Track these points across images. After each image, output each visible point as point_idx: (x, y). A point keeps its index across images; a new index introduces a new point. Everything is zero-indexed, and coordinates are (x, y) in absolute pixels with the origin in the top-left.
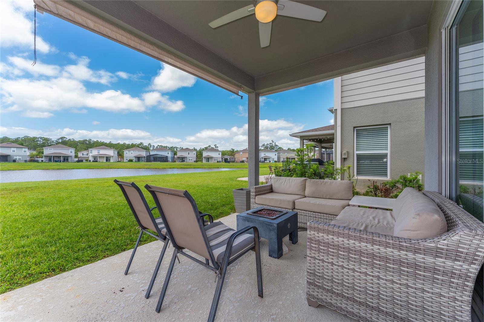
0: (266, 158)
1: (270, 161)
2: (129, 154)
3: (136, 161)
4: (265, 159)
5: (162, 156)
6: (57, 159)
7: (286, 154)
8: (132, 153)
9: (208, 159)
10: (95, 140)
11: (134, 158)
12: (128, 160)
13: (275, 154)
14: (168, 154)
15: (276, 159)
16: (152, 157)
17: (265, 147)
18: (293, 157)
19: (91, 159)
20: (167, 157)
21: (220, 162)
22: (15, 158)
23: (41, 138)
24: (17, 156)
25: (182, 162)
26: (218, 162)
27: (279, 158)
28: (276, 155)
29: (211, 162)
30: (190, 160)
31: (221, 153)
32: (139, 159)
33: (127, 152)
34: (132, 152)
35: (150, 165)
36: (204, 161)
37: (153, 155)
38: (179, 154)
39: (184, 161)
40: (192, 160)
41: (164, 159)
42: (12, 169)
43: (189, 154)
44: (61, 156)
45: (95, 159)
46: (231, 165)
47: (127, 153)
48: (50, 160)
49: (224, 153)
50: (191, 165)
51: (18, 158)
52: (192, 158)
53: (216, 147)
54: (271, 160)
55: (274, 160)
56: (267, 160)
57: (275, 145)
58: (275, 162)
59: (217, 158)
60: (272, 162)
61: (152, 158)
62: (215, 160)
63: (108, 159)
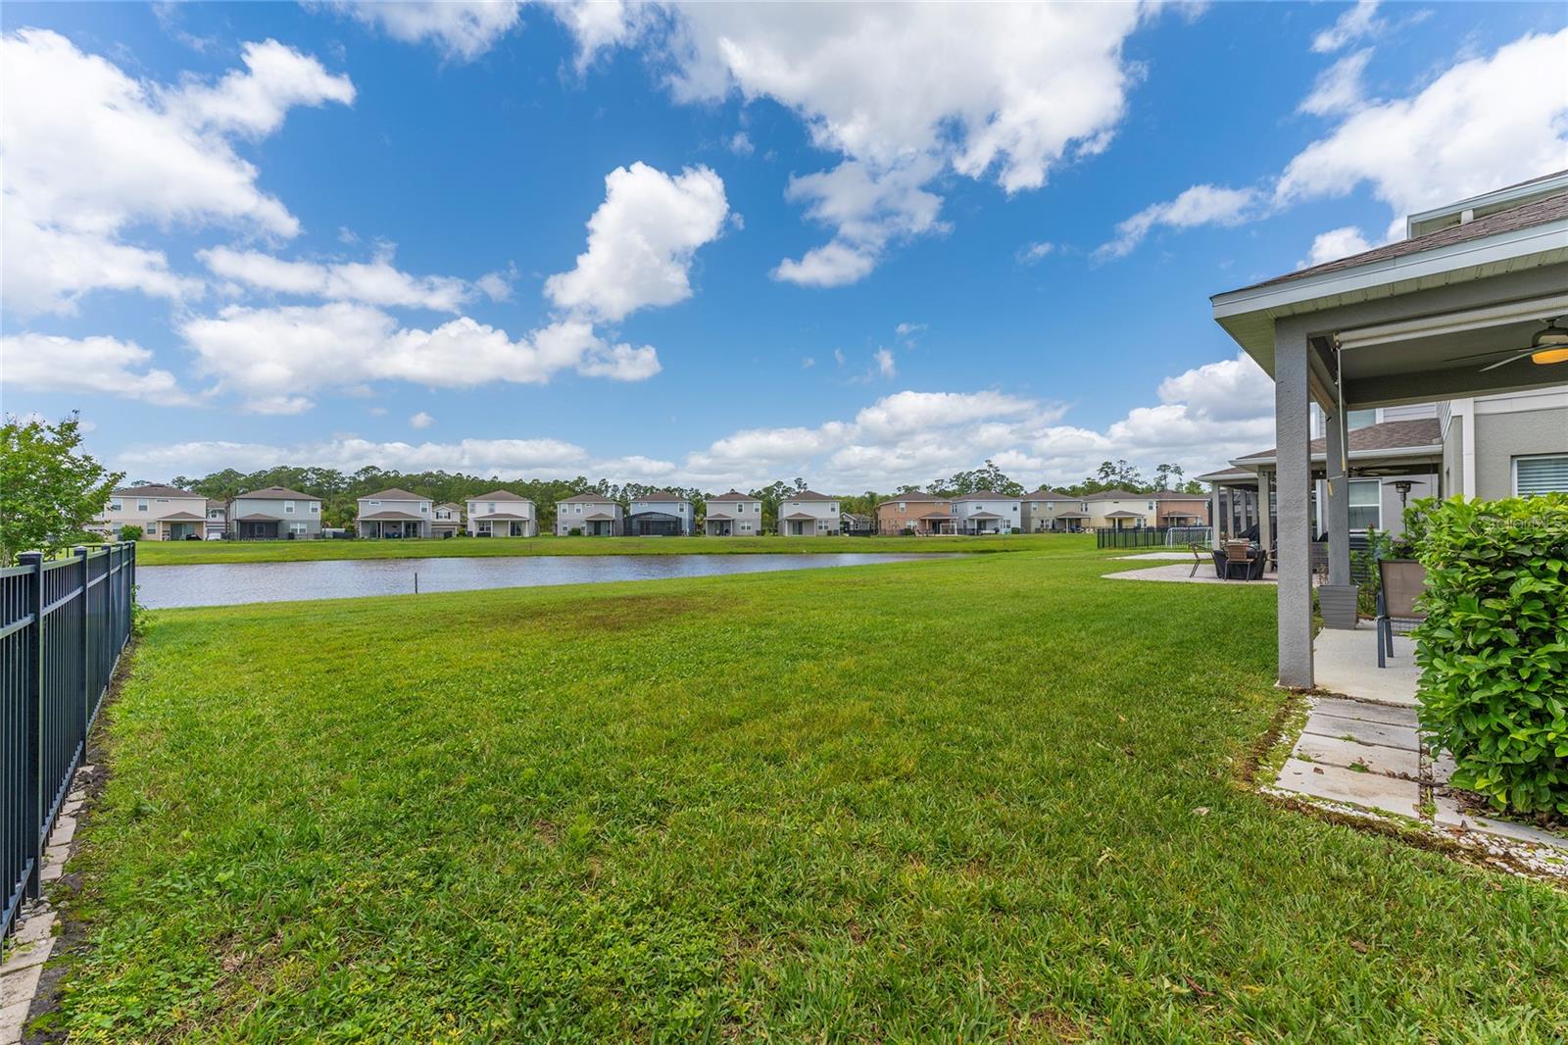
0: (985, 521)
1: (997, 531)
2: (571, 514)
3: (590, 534)
4: (982, 524)
5: (668, 518)
6: (391, 531)
7: (1050, 505)
8: (578, 510)
9: (799, 524)
10: (453, 474)
11: (585, 525)
12: (569, 529)
13: (1012, 505)
14: (682, 510)
15: (1017, 523)
16: (635, 521)
17: (962, 484)
18: (1074, 514)
19: (473, 528)
20: (678, 521)
21: (836, 533)
22: (292, 527)
23: (314, 471)
24: (296, 522)
25: (721, 534)
26: (829, 533)
27: (1026, 519)
28: (1015, 509)
29: (808, 535)
30: (743, 528)
31: (837, 506)
32: (597, 526)
33: (567, 507)
34: (580, 507)
35: (639, 545)
36: (787, 531)
37: (635, 516)
38: (713, 511)
39: (727, 531)
40: (749, 528)
41: (672, 527)
42: (303, 558)
43: (740, 510)
44: (400, 522)
45: (482, 529)
46: (878, 544)
47: (564, 511)
48: (374, 534)
49: (847, 505)
50: (745, 544)
51: (299, 527)
52: (749, 521)
53: (799, 487)
54: (999, 525)
55: (1008, 527)
56: (988, 525)
57: (996, 475)
58: (1015, 531)
59: (826, 522)
60: (1003, 531)
61: (635, 525)
62: (821, 528)
63: (516, 528)
